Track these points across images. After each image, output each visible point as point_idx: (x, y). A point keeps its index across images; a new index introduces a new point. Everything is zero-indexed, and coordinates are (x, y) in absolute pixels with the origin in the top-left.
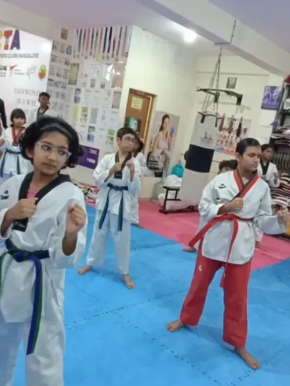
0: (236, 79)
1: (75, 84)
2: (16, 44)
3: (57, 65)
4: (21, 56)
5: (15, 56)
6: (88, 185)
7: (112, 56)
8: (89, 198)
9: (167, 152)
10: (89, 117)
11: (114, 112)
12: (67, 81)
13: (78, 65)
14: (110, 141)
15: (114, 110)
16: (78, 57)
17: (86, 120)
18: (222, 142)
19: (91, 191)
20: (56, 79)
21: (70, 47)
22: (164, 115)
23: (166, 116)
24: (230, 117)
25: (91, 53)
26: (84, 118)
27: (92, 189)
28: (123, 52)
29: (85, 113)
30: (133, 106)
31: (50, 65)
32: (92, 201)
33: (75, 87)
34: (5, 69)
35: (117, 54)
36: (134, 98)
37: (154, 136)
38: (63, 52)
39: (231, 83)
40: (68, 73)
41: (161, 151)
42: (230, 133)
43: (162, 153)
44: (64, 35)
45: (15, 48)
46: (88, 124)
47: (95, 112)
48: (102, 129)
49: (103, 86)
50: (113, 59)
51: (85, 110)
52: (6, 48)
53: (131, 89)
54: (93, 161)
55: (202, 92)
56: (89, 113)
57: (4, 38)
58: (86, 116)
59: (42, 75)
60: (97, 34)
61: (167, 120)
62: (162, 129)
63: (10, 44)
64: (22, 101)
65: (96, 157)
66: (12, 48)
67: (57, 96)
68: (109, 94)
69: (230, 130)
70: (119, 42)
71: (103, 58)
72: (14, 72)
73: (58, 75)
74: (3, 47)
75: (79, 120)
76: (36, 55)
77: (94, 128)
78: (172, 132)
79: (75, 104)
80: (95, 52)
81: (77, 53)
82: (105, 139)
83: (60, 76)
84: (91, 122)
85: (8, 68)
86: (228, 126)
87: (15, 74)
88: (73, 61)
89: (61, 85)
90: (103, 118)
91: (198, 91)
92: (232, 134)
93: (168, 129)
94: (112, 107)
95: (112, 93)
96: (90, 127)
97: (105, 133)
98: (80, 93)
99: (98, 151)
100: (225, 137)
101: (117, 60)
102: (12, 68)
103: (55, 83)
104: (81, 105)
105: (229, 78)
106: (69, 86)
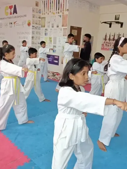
0: (119, 15)
1: (45, 27)
2: (15, 11)
3: (35, 19)
4: (18, 17)
5: (15, 17)
7: (61, 12)
10: (52, 42)
12: (40, 26)
13: (45, 18)
15: (64, 37)
16: (44, 14)
17: (51, 43)
20: (35, 25)
21: (40, 10)
24: (118, 34)
25: (50, 12)
26: (50, 42)
28: (66, 9)
31: (33, 20)
33: (44, 28)
34: (12, 24)
35: (63, 11)
36: (73, 31)
38: (37, 13)
39: (117, 18)
40: (41, 22)
44: (37, 5)
45: (15, 14)
47: (55, 39)
48: (59, 46)
49: (58, 26)
50: (61, 13)
51: (50, 38)
52: (11, 14)
53: (71, 26)
54: (57, 62)
55: (103, 23)
56: (52, 40)
57: (9, 9)
58: (51, 41)
59: (29, 24)
60: (52, 2)
63: (12, 12)
64: (21, 38)
65: (58, 60)
66: (13, 14)
67: (37, 34)
68: (61, 30)
70: (64, 4)
71: (56, 13)
72: (16, 24)
73: (36, 24)
74: (9, 14)
75: (48, 43)
76: (25, 16)
77: (55, 46)
79: (46, 36)
80: (52, 10)
81: (44, 12)
82: (61, 51)
83: (37, 24)
84: (54, 44)
85: (13, 23)
87: (17, 25)
88: (42, 16)
89: (38, 28)
90: (60, 41)
91: (101, 23)
94: (63, 36)
95: (63, 29)
96: (54, 46)
97: (61, 48)
98: (47, 31)
99: (59, 56)
101: (63, 13)
102: (15, 23)
103: (35, 28)
104: (48, 36)
105: (116, 15)
106: (41, 28)
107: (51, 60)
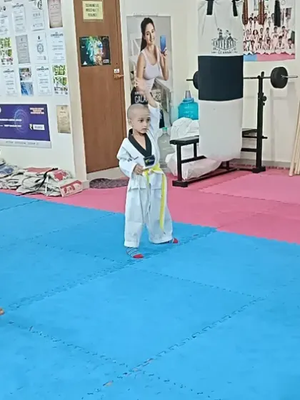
6: (43, 170)
8: (48, 189)
9: (162, 82)
10: (14, 55)
11: (56, 35)
14: (61, 86)
15: (54, 31)
17: (11, 60)
18: (253, 42)
19: (50, 177)
22: (142, 19)
23: (147, 21)
26: (6, 57)
27: (51, 174)
29: (7, 49)
30: (86, 16)
32: (55, 194)
36: (85, 4)
37: (135, 60)
41: (152, 82)
42: (262, 23)
43: (155, 87)
46: (16, 66)
47: (22, 40)
48: (42, 69)
51: (5, 42)
54: (42, 127)
56: (13, 47)
58: (9, 53)
61: (149, 27)
62: (144, 44)
65: (43, 119)
69: (262, 19)
77: (28, 70)
78: (163, 47)
82: (52, 85)
84: (21, 62)
86: (256, 13)
90: (40, 48)
92: (266, 25)
93: (155, 43)
94: (51, 27)
96: (22, 70)
97: (50, 75)
99: (45, 106)
100: (255, 33)
107: (18, 123)
